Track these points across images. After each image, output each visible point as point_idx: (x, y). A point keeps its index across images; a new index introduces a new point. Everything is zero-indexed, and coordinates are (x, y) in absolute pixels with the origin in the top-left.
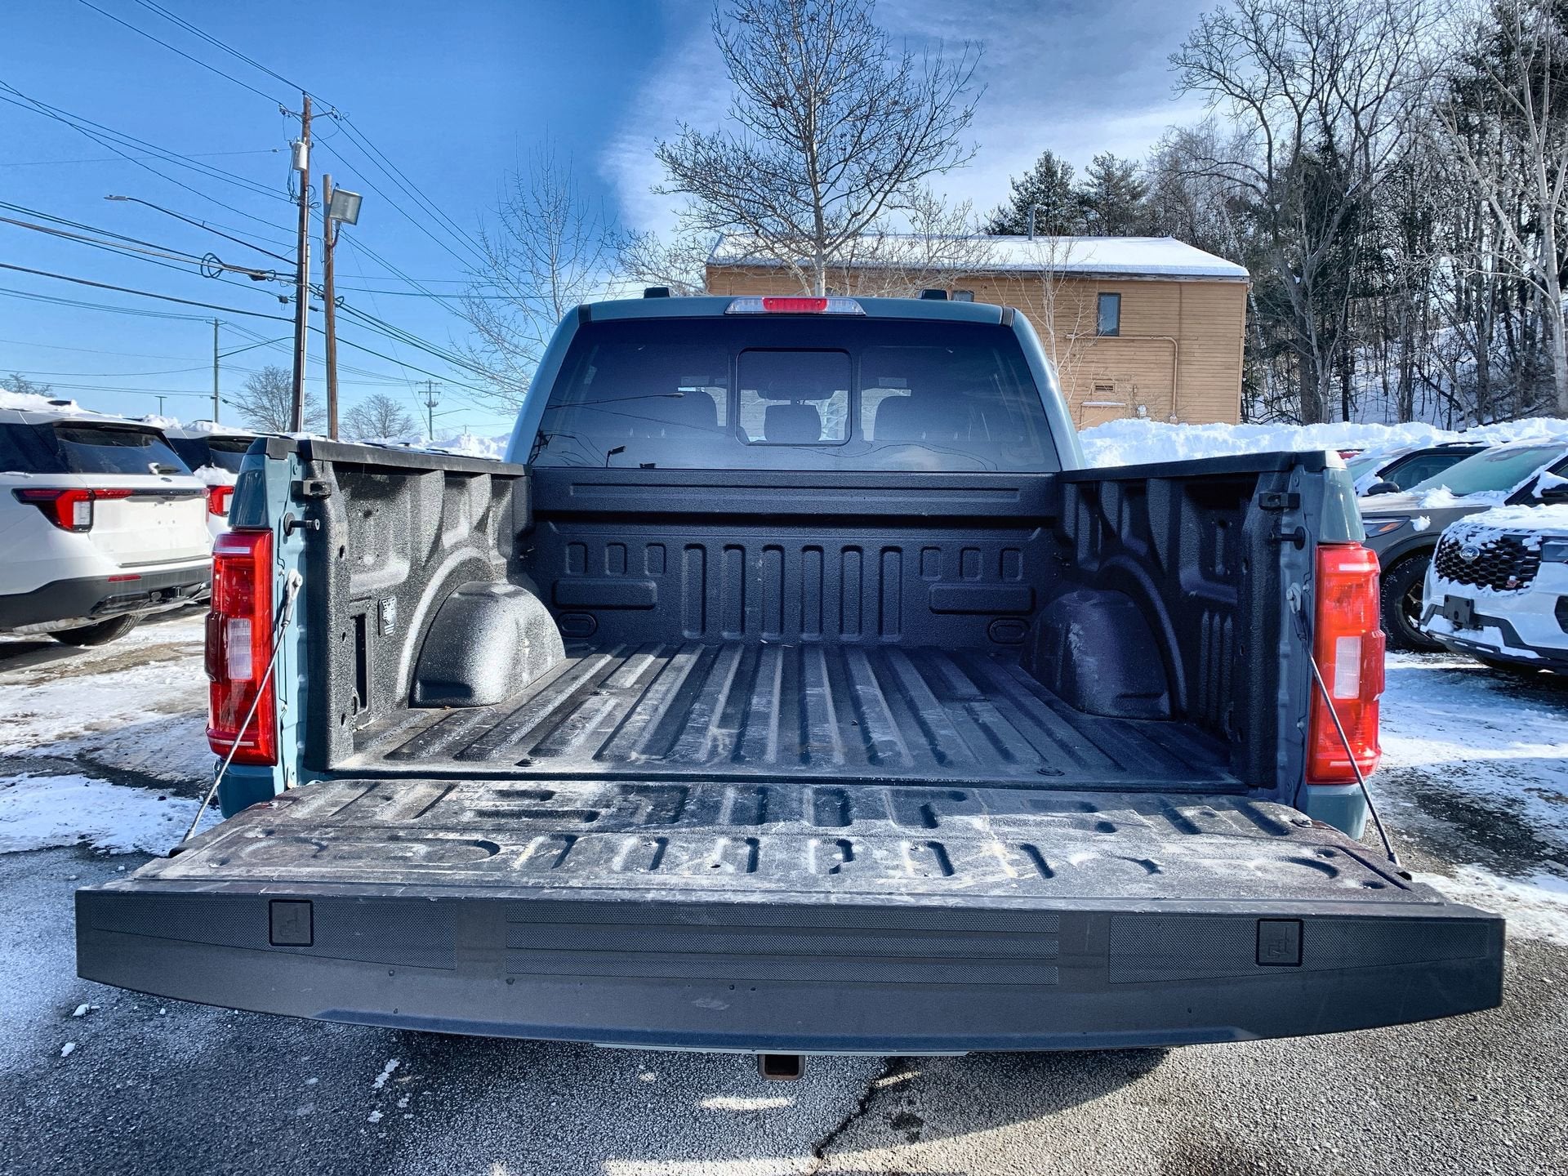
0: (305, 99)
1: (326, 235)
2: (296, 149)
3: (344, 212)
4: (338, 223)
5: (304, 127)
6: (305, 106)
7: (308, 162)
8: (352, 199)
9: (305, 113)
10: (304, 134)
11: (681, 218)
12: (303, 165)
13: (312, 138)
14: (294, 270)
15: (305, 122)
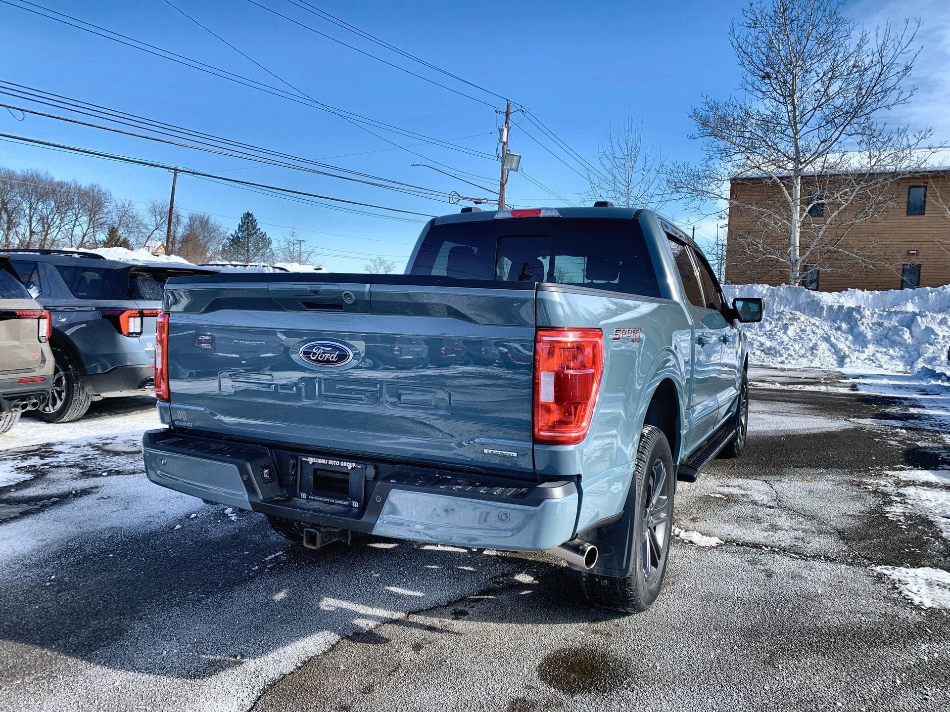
0: (508, 103)
1: (502, 178)
2: (501, 131)
3: (511, 165)
4: (508, 171)
5: (506, 119)
6: (508, 107)
7: (507, 137)
8: (515, 157)
9: (507, 111)
10: (506, 123)
11: (707, 152)
12: (505, 140)
13: (510, 124)
14: (497, 197)
15: (507, 116)
